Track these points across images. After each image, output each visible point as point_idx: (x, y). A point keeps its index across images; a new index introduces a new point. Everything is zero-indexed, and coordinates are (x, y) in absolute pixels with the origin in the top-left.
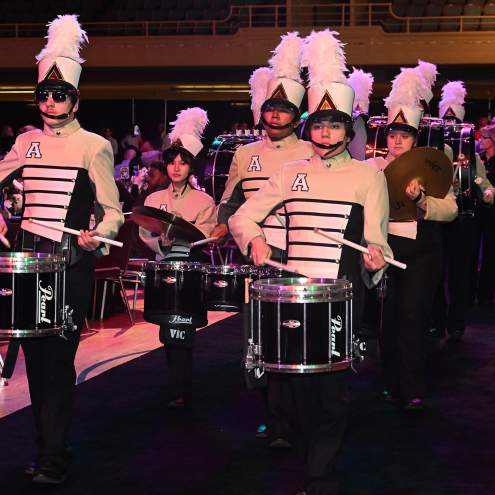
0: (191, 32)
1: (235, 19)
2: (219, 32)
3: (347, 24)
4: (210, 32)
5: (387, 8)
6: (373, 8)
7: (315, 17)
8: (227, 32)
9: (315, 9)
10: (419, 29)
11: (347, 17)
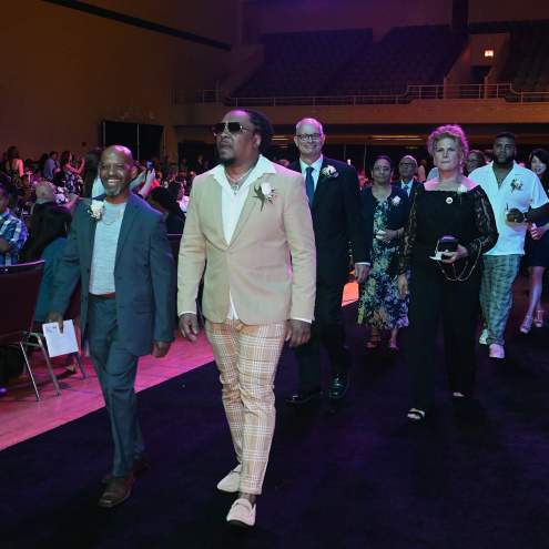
0: (382, 103)
1: (410, 94)
2: (400, 102)
3: (482, 97)
4: (394, 102)
5: (508, 87)
6: (500, 87)
7: (462, 93)
8: (405, 103)
9: (461, 88)
10: (529, 100)
11: (482, 93)
